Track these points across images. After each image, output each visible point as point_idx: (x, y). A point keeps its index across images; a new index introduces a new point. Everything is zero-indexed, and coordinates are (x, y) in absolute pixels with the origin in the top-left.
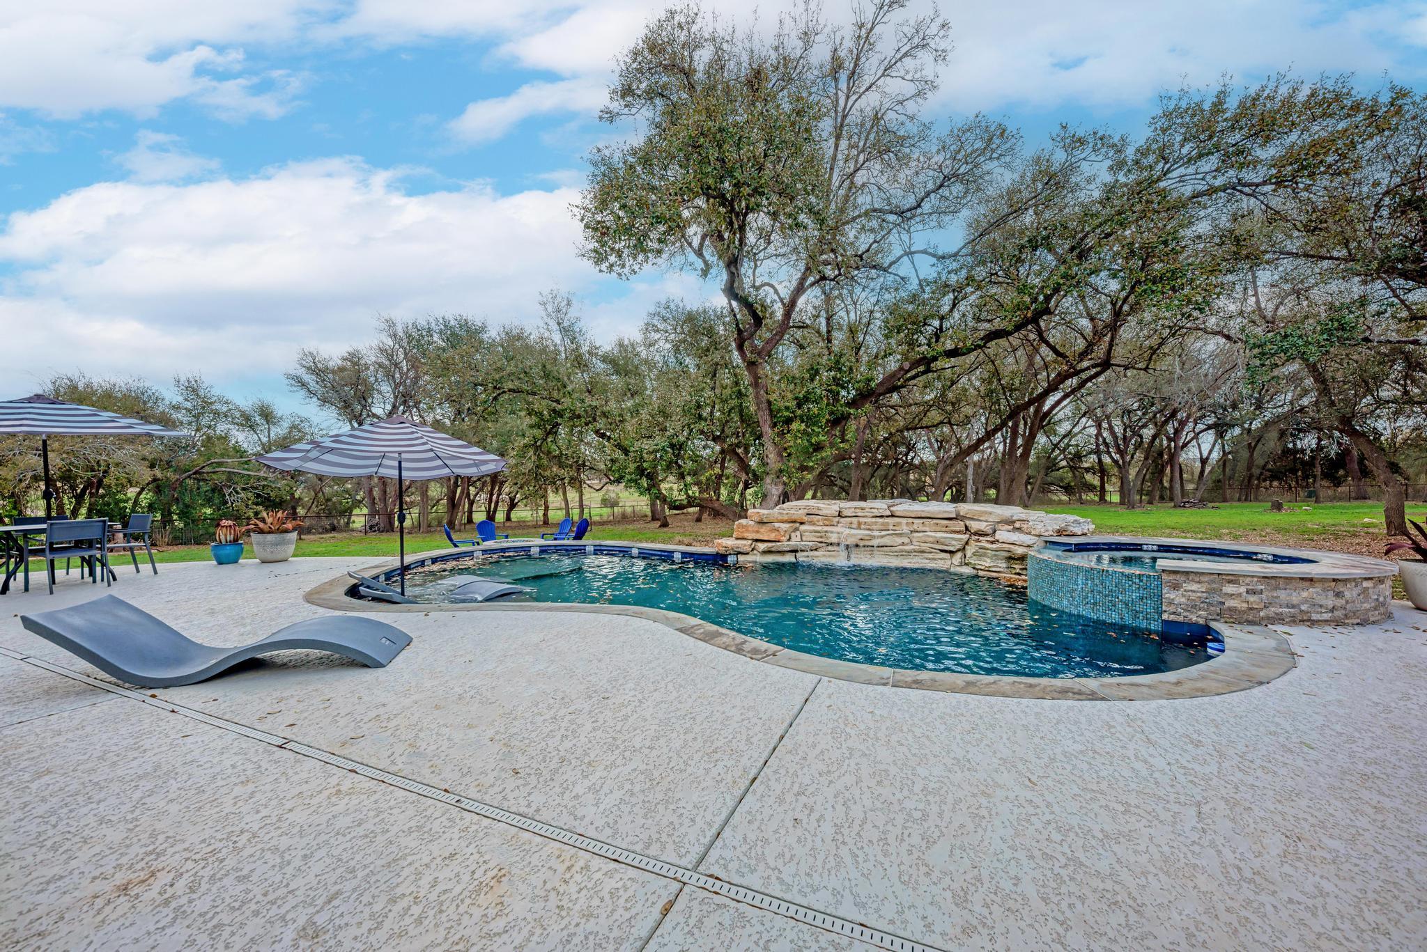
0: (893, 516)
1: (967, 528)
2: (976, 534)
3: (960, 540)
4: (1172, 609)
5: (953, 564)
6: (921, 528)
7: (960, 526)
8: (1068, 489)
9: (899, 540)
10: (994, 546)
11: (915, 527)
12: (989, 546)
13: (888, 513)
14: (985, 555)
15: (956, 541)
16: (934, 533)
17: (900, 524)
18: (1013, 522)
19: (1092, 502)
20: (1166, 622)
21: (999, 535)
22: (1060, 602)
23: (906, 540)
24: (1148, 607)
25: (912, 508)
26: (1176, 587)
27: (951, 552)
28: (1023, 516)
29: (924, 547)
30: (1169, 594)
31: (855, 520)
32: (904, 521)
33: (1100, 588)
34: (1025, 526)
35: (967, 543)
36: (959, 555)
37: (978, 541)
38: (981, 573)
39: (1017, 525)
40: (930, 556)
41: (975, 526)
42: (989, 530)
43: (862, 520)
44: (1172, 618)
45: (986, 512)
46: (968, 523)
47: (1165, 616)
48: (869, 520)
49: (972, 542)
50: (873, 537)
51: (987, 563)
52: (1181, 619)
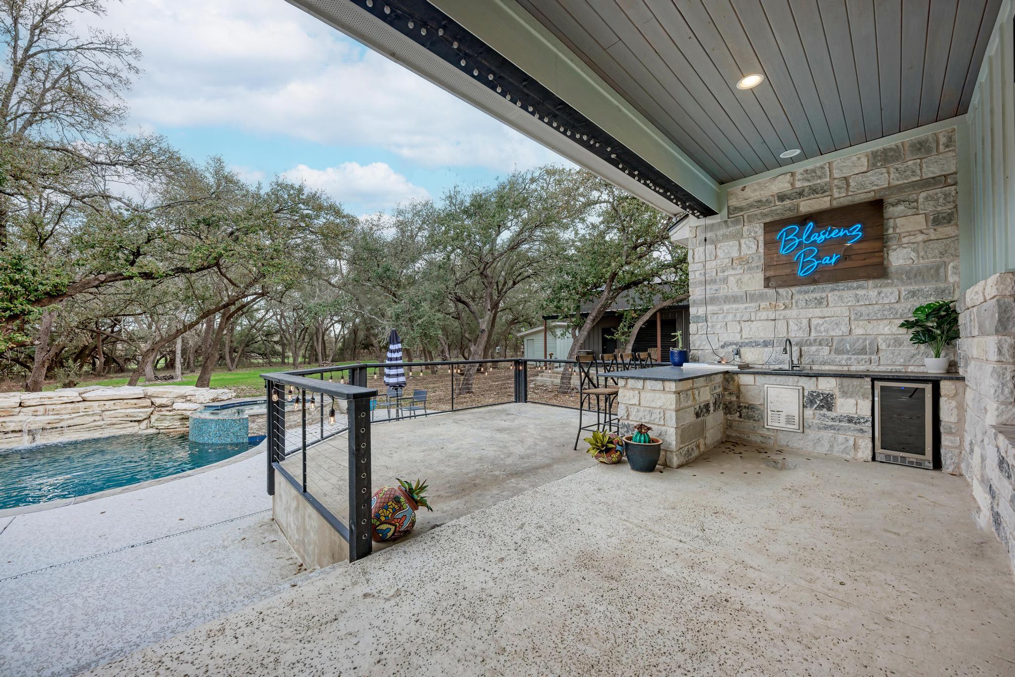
0: (84, 401)
1: (152, 403)
2: (160, 406)
3: (146, 412)
4: (252, 431)
5: (142, 429)
6: (112, 408)
7: (148, 402)
8: (263, 355)
9: (91, 419)
10: (171, 413)
11: (107, 407)
12: (168, 413)
13: (80, 399)
14: (165, 419)
15: (142, 414)
16: (122, 410)
17: (90, 407)
18: (186, 396)
19: (276, 363)
20: (249, 438)
21: (175, 406)
22: (204, 439)
23: (97, 418)
24: (243, 432)
25: (104, 394)
26: (253, 422)
27: (139, 421)
28: (192, 393)
29: (114, 421)
30: (251, 425)
31: (41, 408)
32: (96, 404)
33: (223, 428)
34: (193, 398)
35: (152, 413)
36: (146, 421)
37: (160, 411)
38: (161, 431)
39: (188, 398)
40: (121, 426)
41: (158, 401)
42: (169, 403)
43: (48, 407)
44: (253, 435)
45: (167, 392)
46: (153, 400)
47: (249, 435)
48: (59, 406)
49: (155, 412)
50: (62, 420)
51: (167, 424)
52: (255, 435)
